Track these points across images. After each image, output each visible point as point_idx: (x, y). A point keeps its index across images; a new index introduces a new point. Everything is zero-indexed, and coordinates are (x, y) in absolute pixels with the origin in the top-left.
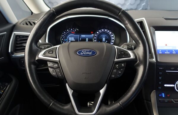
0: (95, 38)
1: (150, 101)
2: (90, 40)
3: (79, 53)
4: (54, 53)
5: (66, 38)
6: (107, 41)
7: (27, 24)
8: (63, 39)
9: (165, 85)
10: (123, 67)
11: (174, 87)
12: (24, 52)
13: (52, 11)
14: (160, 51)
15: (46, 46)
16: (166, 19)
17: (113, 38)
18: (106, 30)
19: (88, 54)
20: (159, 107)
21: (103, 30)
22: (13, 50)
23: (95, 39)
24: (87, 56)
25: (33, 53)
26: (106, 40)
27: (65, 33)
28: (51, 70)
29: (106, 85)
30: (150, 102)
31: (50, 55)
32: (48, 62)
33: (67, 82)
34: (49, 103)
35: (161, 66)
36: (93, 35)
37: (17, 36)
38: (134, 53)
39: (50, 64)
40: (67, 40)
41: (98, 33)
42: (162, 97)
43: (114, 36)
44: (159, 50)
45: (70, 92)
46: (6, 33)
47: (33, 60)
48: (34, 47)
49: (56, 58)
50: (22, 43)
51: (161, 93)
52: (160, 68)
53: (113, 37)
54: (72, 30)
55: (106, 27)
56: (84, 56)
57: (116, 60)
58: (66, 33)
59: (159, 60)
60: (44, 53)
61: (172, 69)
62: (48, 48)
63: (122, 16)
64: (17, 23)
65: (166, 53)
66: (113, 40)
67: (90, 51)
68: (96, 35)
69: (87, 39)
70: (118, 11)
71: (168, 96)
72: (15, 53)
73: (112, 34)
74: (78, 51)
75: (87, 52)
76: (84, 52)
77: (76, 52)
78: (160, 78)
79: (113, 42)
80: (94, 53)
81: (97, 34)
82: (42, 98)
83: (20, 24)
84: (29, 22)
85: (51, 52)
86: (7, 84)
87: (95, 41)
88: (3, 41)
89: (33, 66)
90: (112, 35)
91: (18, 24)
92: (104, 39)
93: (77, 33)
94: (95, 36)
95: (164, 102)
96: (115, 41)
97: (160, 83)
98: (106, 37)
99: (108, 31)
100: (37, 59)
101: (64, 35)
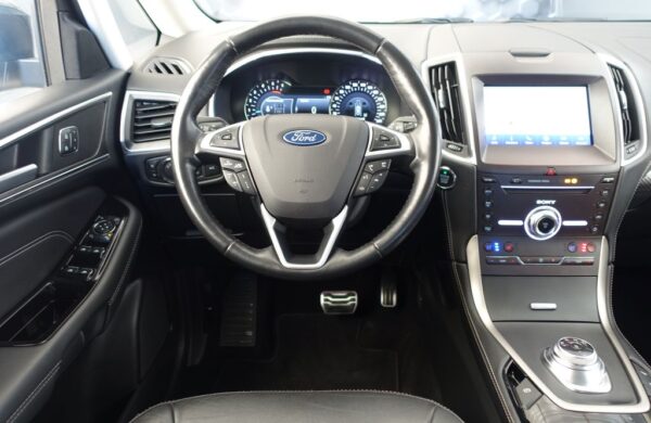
0: (335, 106)
1: (466, 262)
2: (322, 111)
3: (289, 137)
4: (234, 138)
5: (258, 107)
6: (365, 115)
7: (159, 71)
8: (252, 108)
9: (502, 223)
10: (383, 170)
11: (523, 226)
12: (168, 141)
13: (228, 45)
14: (494, 138)
15: (214, 125)
16: (516, 55)
17: (382, 107)
18: (363, 85)
19: (307, 141)
20: (484, 275)
21: (355, 85)
22: (128, 138)
23: (334, 110)
24: (307, 144)
25: (187, 141)
26: (364, 111)
27: (255, 92)
28: (227, 176)
29: (346, 208)
30: (464, 265)
31: (225, 143)
32: (221, 159)
33: (262, 202)
34: (224, 245)
35: (489, 175)
36: (329, 98)
37: (137, 103)
38: (410, 139)
39: (225, 163)
40: (261, 111)
41: (341, 92)
42: (492, 251)
43: (385, 102)
44: (491, 136)
45: (270, 222)
46: (110, 94)
47: (188, 155)
48: (191, 125)
49: (239, 149)
50: (149, 119)
51: (492, 243)
52: (486, 180)
53: (382, 103)
54: (273, 84)
55: (365, 77)
56: (298, 144)
57: (369, 154)
58: (258, 92)
59: (483, 160)
60: (213, 140)
61: (515, 180)
62: (217, 128)
63: (385, 54)
64: (131, 68)
65: (508, 143)
66: (383, 110)
67: (312, 135)
68: (337, 98)
69: (314, 110)
70: (374, 44)
71: (509, 248)
72: (135, 145)
73: (378, 95)
74: (287, 135)
75: (305, 135)
76: (299, 136)
77: (282, 135)
78: (488, 204)
79: (381, 117)
80: (320, 139)
81: (339, 95)
82: (211, 233)
83: (142, 68)
84: (163, 65)
85: (227, 137)
86: (117, 219)
87: (335, 113)
88: (107, 114)
89: (188, 166)
90: (380, 99)
91: (136, 71)
92: (358, 110)
93: (287, 92)
94: (335, 102)
95: (497, 263)
96: (387, 113)
97: (488, 216)
98: (364, 103)
99: (370, 88)
100: (197, 151)
101: (254, 99)
